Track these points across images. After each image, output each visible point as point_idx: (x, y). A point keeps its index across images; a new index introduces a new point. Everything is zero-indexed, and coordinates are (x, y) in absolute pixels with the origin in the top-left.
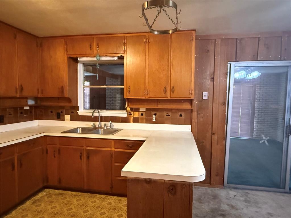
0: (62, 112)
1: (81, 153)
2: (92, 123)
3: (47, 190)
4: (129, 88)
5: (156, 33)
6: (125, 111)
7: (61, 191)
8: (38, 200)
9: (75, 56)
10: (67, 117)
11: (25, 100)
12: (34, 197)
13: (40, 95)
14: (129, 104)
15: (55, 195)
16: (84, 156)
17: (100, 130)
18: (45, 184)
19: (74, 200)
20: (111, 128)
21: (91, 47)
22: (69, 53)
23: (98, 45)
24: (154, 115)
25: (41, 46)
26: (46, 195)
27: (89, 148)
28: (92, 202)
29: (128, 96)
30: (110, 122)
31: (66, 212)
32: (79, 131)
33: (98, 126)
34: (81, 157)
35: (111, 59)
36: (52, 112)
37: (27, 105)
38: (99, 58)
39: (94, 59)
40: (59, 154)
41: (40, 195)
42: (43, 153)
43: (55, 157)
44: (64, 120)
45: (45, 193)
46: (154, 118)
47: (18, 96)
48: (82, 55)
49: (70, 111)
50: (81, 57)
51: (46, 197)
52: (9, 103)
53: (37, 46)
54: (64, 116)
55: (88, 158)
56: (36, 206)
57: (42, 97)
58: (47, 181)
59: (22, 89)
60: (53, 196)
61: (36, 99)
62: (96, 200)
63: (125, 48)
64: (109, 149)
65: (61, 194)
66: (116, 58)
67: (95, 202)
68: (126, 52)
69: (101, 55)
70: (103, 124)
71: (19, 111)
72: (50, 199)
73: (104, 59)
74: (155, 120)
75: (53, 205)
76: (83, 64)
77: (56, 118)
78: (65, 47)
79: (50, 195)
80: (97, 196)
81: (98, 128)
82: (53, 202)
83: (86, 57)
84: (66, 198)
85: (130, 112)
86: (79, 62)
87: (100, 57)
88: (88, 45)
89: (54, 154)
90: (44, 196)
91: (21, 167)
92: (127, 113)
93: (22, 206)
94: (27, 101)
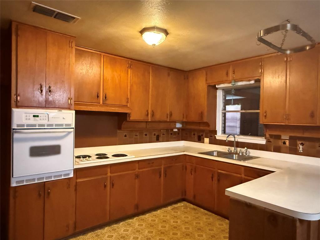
0: (202, 135)
1: (213, 175)
2: (227, 147)
3: (185, 203)
4: (265, 113)
5: (288, 52)
6: (264, 138)
7: (195, 207)
8: (177, 208)
9: (213, 84)
10: (207, 140)
11: (174, 123)
12: (175, 205)
13: (185, 120)
14: (268, 131)
15: (190, 208)
16: (215, 178)
17: (234, 155)
18: (184, 197)
19: (204, 218)
20: (246, 154)
21: (227, 74)
22: (208, 82)
23: (234, 71)
24: (301, 144)
25: (188, 78)
26: (183, 206)
27: (219, 171)
28: (219, 224)
29: (264, 122)
30: (246, 148)
31: (195, 224)
32: (215, 154)
33: (233, 152)
34: (212, 178)
35: (248, 83)
36: (194, 134)
37: (176, 128)
38: (234, 84)
39: (230, 85)
40: (195, 172)
41: (179, 205)
42: (183, 169)
43: (192, 174)
44: (204, 143)
45: (182, 205)
46: (301, 149)
47: (168, 121)
48: (219, 83)
49: (209, 135)
50: (218, 84)
51: (183, 208)
52: (162, 126)
53: (184, 79)
54: (204, 139)
55: (219, 180)
56: (174, 212)
57: (186, 121)
58: (185, 195)
59: (171, 115)
60: (188, 209)
61: (182, 123)
62: (223, 224)
63: (262, 70)
64: (239, 175)
65: (195, 209)
66: (252, 82)
67: (223, 225)
68: (262, 75)
69: (236, 81)
70: (239, 149)
71: (170, 132)
72: (185, 210)
73: (240, 84)
74: (302, 151)
75: (186, 215)
76: (223, 90)
77: (197, 140)
78: (206, 76)
79: (186, 207)
80: (226, 221)
81: (233, 153)
82: (187, 213)
83: (223, 83)
84: (198, 214)
85: (270, 139)
86: (219, 88)
87: (236, 82)
88: (225, 73)
89: (191, 172)
90: (182, 206)
91: (165, 177)
92: (265, 140)
93: (165, 208)
94: (175, 125)
